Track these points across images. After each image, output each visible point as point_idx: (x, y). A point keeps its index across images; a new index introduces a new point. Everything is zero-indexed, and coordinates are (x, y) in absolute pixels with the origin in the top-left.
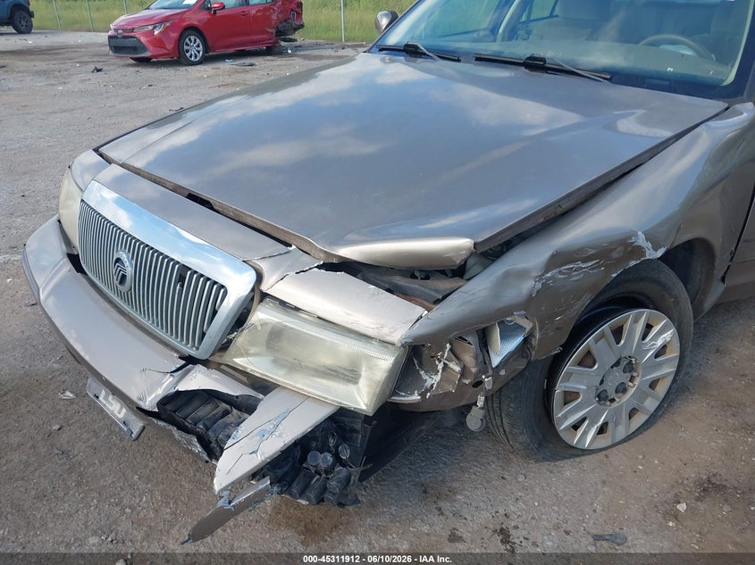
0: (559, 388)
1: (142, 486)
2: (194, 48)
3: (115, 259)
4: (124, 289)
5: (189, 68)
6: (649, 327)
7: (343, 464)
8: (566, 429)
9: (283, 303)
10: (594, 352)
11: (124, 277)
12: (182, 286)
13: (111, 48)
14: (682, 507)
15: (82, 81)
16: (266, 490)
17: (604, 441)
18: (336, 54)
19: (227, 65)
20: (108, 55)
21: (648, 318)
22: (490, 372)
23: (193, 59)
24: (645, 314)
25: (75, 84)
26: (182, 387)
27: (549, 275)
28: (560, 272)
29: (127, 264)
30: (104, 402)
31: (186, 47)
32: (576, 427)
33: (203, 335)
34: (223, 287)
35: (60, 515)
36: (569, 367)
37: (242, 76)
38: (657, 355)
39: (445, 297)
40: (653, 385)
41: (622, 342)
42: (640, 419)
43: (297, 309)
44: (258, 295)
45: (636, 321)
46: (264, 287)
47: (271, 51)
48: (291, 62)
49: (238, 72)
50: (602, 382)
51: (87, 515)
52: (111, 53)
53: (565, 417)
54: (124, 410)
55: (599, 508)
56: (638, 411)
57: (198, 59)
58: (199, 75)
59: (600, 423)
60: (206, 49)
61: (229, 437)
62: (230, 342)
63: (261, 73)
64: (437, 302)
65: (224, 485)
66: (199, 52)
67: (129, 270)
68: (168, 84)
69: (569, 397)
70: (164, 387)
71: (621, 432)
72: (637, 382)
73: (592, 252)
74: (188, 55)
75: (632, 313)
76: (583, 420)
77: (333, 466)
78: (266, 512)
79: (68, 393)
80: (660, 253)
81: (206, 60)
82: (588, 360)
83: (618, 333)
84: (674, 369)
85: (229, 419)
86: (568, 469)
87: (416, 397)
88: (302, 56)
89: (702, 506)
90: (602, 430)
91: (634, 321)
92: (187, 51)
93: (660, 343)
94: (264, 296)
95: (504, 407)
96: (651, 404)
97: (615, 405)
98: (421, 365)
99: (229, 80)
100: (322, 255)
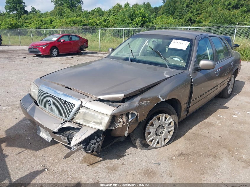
0: (146, 131)
1: (49, 156)
2: (55, 52)
3: (48, 100)
4: (50, 107)
5: (53, 58)
6: (166, 118)
7: (98, 142)
8: (149, 142)
9: (87, 108)
10: (154, 123)
11: (51, 104)
12: (65, 105)
13: (29, 51)
14: (174, 158)
15: (20, 61)
16: (82, 147)
17: (159, 145)
18: (98, 55)
19: (65, 58)
20: (28, 53)
21: (166, 116)
22: (129, 123)
23: (54, 55)
24: (164, 115)
25: (17, 62)
26: (64, 126)
27: (140, 103)
28: (143, 103)
29: (52, 101)
30: (42, 135)
31: (52, 52)
32: (151, 141)
33: (69, 115)
34: (74, 104)
35: (30, 162)
36: (148, 126)
37: (69, 61)
38: (169, 125)
39: (119, 106)
40: (169, 132)
41: (160, 121)
42: (167, 141)
43: (89, 109)
44: (81, 106)
45: (163, 116)
46: (83, 105)
47: (78, 53)
48: (84, 57)
49: (68, 60)
50: (156, 130)
51: (37, 162)
52: (29, 53)
53: (149, 139)
54: (47, 136)
55: (156, 159)
56: (166, 139)
57: (56, 55)
58: (56, 60)
59: (157, 141)
60: (58, 52)
61: (74, 136)
62: (74, 118)
63: (75, 60)
64: (118, 107)
65: (73, 145)
66: (56, 53)
67: (52, 103)
68: (47, 62)
69: (149, 133)
70: (60, 126)
71: (163, 144)
72: (165, 131)
73: (149, 99)
74: (53, 54)
75: (161, 115)
76: (153, 140)
77: (96, 142)
78: (80, 160)
79: (28, 138)
80: (164, 100)
81: (58, 56)
82: (152, 125)
83: (159, 119)
84: (174, 128)
85: (74, 134)
86: (150, 151)
87: (114, 128)
88: (87, 56)
89: (178, 158)
90: (158, 143)
91: (162, 116)
92: (53, 53)
93: (169, 122)
94: (82, 106)
95: (135, 136)
96: (169, 137)
97: (160, 136)
98: (115, 121)
99: (65, 62)
100: (95, 98)
